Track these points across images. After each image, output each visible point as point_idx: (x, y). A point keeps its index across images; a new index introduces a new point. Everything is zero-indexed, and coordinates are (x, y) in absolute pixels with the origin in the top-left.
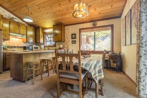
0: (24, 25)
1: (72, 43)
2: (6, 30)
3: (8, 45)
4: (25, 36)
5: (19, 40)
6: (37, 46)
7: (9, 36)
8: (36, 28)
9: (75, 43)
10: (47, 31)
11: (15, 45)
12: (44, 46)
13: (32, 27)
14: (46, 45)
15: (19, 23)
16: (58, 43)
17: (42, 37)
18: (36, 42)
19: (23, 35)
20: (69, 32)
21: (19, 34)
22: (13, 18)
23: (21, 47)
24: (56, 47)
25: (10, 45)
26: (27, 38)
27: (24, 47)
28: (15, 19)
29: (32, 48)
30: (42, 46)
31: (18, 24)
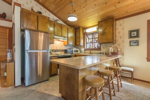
0: (66, 26)
1: (131, 45)
2: (51, 33)
3: (53, 49)
4: (66, 38)
5: (61, 43)
6: (77, 49)
7: (54, 39)
8: (76, 29)
9: (138, 45)
10: (88, 31)
11: (58, 49)
12: (84, 49)
13: (72, 28)
14: (86, 48)
15: (61, 24)
16: (103, 45)
17: (83, 38)
18: (76, 45)
19: (65, 37)
20: (123, 29)
21: (62, 36)
22: (56, 20)
23: (62, 51)
24: (100, 50)
25: (54, 49)
26: (68, 41)
27: (65, 50)
28: (59, 20)
29: (73, 51)
30: (83, 49)
31: (61, 26)
